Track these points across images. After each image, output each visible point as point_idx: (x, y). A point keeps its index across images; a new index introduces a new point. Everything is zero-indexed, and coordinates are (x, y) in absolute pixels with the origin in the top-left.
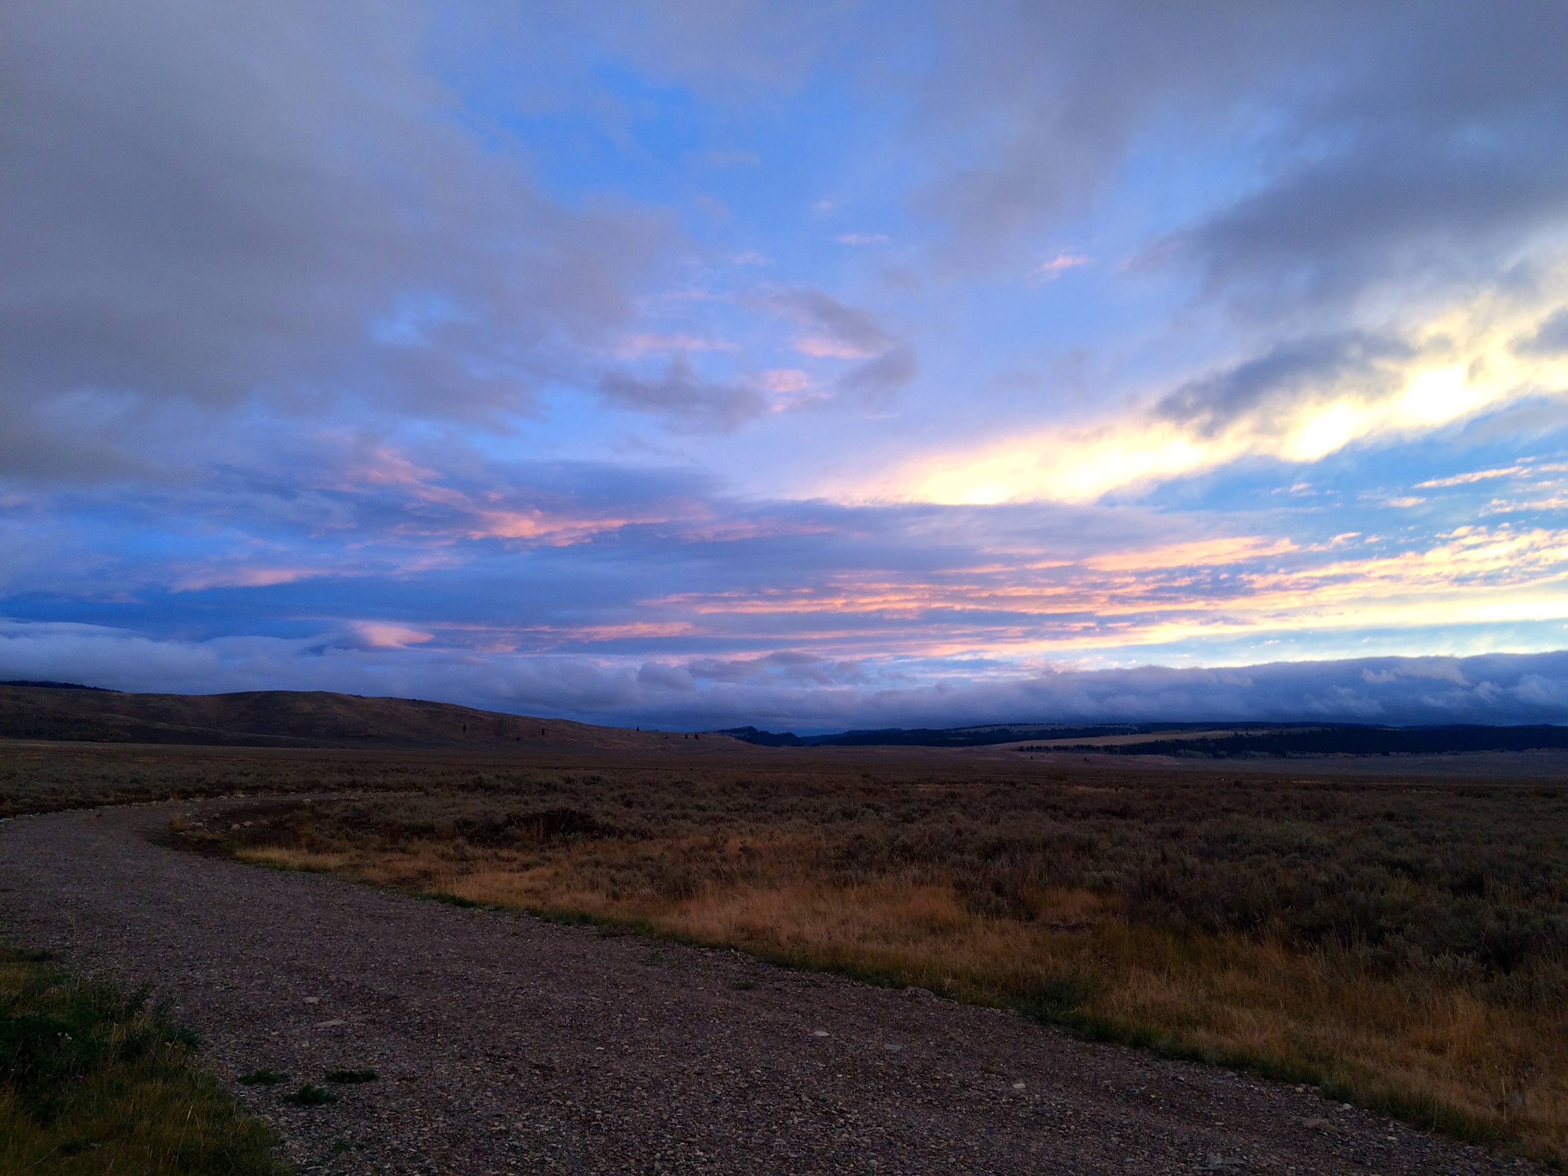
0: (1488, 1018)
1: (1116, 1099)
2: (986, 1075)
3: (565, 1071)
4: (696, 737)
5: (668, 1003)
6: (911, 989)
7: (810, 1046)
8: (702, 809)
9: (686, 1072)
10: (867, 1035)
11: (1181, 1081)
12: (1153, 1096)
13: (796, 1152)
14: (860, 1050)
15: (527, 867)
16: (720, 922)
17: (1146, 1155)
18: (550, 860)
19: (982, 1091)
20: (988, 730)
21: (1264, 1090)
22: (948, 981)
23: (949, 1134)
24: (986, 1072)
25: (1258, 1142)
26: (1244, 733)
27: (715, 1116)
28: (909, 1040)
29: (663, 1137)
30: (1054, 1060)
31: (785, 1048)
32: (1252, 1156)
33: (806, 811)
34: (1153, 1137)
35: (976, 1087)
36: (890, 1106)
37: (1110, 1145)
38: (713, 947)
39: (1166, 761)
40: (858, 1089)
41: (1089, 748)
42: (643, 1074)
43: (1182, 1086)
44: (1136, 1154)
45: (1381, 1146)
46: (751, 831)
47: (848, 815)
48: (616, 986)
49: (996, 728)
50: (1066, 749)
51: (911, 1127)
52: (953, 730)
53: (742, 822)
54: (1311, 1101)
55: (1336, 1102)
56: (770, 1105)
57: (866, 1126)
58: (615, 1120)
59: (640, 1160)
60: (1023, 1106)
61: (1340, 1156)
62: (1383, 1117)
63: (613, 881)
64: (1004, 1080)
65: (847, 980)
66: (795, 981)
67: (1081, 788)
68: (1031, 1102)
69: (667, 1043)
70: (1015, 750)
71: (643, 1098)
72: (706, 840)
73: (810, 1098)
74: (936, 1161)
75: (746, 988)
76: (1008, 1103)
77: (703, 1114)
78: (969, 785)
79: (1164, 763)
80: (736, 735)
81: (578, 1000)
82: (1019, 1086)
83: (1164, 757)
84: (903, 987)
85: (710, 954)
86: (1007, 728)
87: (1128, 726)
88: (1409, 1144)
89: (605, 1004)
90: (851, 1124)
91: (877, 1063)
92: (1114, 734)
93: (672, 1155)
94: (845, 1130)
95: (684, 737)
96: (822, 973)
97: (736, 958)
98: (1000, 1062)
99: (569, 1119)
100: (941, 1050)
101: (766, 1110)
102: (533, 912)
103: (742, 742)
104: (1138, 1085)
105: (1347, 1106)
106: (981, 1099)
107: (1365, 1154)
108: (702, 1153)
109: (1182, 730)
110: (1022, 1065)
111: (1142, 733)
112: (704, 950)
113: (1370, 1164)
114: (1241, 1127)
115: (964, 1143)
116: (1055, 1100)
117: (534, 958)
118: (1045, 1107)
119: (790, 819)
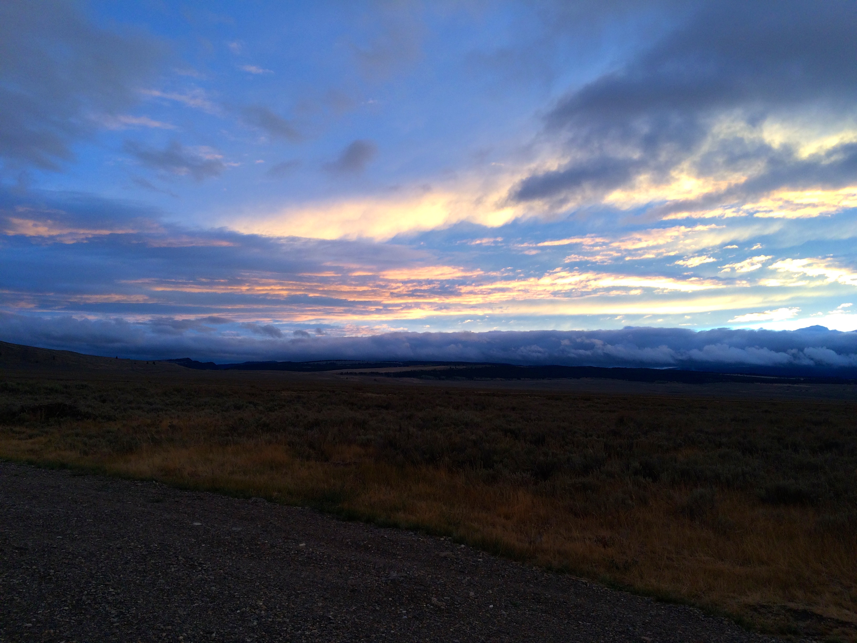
0: (533, 502)
1: (351, 549)
2: (286, 541)
3: (34, 550)
4: (154, 363)
5: (107, 511)
6: (253, 499)
7: (189, 531)
8: (151, 404)
9: (111, 548)
10: (224, 524)
11: (386, 538)
12: (370, 546)
13: (170, 586)
14: (218, 531)
15: (31, 437)
16: (149, 466)
17: (360, 574)
18: (47, 433)
19: (281, 548)
20: (325, 363)
21: (425, 540)
22: (275, 494)
23: (259, 571)
24: (286, 539)
25: (417, 565)
26: (454, 367)
27: (125, 570)
28: (247, 525)
29: (90, 583)
30: (324, 531)
31: (174, 533)
32: (412, 572)
33: (214, 405)
34: (365, 566)
35: (279, 547)
36: (229, 559)
37: (343, 571)
38: (142, 480)
39: (415, 381)
40: (213, 551)
41: (377, 374)
42: (85, 550)
43: (385, 540)
44: (355, 575)
45: (473, 564)
46: (178, 416)
47: (237, 407)
48: (76, 502)
49: (329, 362)
50: (365, 374)
51: (238, 569)
52: (305, 362)
53: (173, 411)
54: (447, 544)
55: (458, 544)
56: (159, 563)
57: (213, 570)
58: (62, 575)
59: (74, 595)
60: (302, 555)
61: (454, 569)
62: (478, 550)
63: (85, 444)
64: (295, 542)
65: (219, 496)
66: (188, 497)
67: (370, 394)
68: (307, 553)
69: (102, 533)
70: (339, 374)
71: (82, 563)
72: (149, 421)
73: (184, 557)
74: (248, 585)
75: (157, 502)
76: (295, 554)
77: (118, 570)
78: (310, 392)
79: (414, 382)
80: (177, 362)
81: (50, 511)
82: (303, 545)
83: (415, 379)
84: (250, 498)
85: (140, 484)
86: (335, 362)
87: (398, 363)
88: (487, 562)
89: (67, 513)
90: (204, 569)
91: (226, 538)
92: (390, 367)
93: (94, 592)
94: (200, 573)
95: (145, 363)
96: (205, 492)
97: (156, 485)
98: (295, 533)
99: (33, 576)
100: (263, 529)
101: (156, 565)
102: (30, 463)
103: (182, 367)
104: (363, 541)
105: (463, 546)
106: (280, 553)
107: (465, 568)
108: (113, 590)
109: (424, 365)
110: (306, 534)
111: (404, 366)
112: (137, 482)
113: (467, 572)
114: (409, 558)
115: (266, 575)
116: (320, 551)
117: (25, 489)
118: (314, 554)
119: (203, 409)
